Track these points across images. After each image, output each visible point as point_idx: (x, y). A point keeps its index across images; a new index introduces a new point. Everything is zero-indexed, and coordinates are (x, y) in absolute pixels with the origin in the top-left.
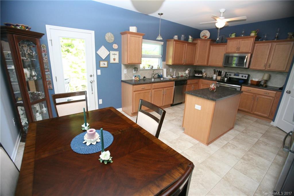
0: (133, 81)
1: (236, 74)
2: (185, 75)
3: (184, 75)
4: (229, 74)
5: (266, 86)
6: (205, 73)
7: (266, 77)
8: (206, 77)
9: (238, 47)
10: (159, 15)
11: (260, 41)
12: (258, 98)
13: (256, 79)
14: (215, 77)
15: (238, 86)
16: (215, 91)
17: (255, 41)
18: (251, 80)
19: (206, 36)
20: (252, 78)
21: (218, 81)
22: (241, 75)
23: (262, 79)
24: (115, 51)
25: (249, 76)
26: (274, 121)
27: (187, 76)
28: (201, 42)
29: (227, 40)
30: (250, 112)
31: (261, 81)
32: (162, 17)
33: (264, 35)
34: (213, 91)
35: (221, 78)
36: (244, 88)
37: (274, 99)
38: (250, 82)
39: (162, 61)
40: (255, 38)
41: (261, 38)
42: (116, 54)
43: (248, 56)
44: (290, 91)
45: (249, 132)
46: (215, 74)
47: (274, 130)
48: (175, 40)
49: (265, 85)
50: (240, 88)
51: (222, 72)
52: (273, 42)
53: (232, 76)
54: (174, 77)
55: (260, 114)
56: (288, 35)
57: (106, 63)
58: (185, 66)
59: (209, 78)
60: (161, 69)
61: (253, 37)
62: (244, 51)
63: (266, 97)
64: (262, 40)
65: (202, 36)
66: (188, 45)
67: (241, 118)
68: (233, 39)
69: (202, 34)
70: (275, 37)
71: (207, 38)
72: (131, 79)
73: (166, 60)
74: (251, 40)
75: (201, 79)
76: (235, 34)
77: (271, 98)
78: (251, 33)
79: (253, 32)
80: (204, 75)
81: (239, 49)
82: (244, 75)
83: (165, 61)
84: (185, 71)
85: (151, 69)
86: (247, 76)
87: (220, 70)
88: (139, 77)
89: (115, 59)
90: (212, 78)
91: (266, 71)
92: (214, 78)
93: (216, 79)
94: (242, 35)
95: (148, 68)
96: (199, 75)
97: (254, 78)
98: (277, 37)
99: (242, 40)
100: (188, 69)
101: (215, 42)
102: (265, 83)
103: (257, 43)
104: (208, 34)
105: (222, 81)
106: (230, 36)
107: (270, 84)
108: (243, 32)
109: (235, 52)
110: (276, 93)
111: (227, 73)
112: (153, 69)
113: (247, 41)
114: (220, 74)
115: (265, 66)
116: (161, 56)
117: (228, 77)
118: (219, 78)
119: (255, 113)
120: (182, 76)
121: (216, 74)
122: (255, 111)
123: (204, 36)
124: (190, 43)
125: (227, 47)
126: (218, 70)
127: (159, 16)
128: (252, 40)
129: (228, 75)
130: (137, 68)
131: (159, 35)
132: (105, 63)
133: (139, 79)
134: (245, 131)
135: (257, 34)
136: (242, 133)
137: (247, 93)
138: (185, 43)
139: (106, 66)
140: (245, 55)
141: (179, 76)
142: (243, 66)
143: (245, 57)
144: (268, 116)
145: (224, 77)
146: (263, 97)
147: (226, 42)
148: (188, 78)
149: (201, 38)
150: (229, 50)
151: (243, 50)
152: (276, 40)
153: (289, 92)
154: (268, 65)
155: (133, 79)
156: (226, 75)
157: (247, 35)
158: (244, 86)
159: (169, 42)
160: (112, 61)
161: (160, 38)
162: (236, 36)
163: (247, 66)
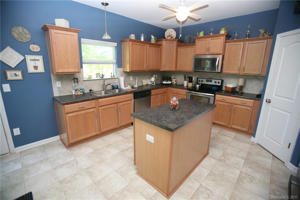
0: (74, 96)
1: (208, 80)
2: (151, 84)
3: (149, 83)
4: (201, 79)
5: (242, 93)
6: (174, 80)
7: (241, 82)
8: (176, 84)
9: (208, 47)
10: (104, 5)
11: (231, 39)
12: (234, 109)
13: (231, 85)
14: (185, 83)
15: (211, 95)
16: (176, 109)
17: (225, 40)
18: (225, 87)
19: (172, 36)
20: (226, 84)
21: (189, 89)
22: (213, 81)
23: (237, 85)
24: (36, 55)
25: (222, 81)
26: (254, 137)
27: (153, 84)
28: (165, 43)
29: (195, 39)
30: (227, 125)
31: (236, 87)
32: (107, 9)
33: (235, 33)
34: (175, 108)
35: (192, 84)
36: (218, 97)
37: (253, 109)
38: (224, 89)
39: (117, 67)
40: (225, 37)
41: (231, 36)
42: (38, 60)
43: (219, 58)
44: (269, 100)
45: (228, 158)
46: (185, 80)
47: (256, 150)
48: (132, 40)
49: (241, 91)
50: (214, 97)
51: (193, 78)
52: (245, 41)
53: (205, 82)
54: (136, 86)
55: (238, 127)
56: (260, 32)
57: (19, 73)
58: (150, 73)
59: (179, 85)
60: (116, 78)
61: (222, 35)
62: (215, 52)
63: (244, 107)
64: (233, 39)
65: (167, 36)
66: (149, 46)
67: (218, 134)
68: (202, 38)
69: (167, 34)
70: (247, 35)
71: (173, 39)
72: (71, 94)
73: (123, 66)
74: (221, 39)
75: (170, 87)
76: (204, 32)
77: (249, 108)
78: (220, 30)
79: (223, 30)
80: (174, 81)
81: (209, 50)
82: (217, 81)
83: (121, 67)
84: (150, 78)
85: (101, 78)
86: (220, 81)
87: (191, 76)
88: (81, 91)
89: (37, 67)
90: (183, 85)
91: (240, 75)
92: (185, 85)
93: (187, 86)
94: (211, 33)
95: (97, 77)
96: (168, 83)
97: (228, 84)
98: (249, 35)
99: (211, 39)
100: (154, 76)
101: (183, 43)
102: (241, 89)
103: (228, 43)
104: (174, 34)
105: (194, 89)
106: (198, 35)
107: (245, 91)
108: (212, 30)
109: (205, 54)
110: (254, 101)
111: (199, 79)
112: (104, 78)
113: (217, 40)
114: (190, 80)
115: (239, 69)
116: (116, 61)
117: (200, 84)
118: (190, 85)
119: (233, 126)
120: (147, 85)
121: (187, 81)
122: (232, 125)
123: (169, 36)
124: (153, 44)
125: (195, 48)
126: (189, 76)
127: (103, 8)
128: (223, 38)
129: (199, 81)
130: (77, 79)
131: (105, 33)
132: (17, 74)
133: (82, 93)
134: (222, 158)
135: (226, 31)
136: (219, 162)
137: (222, 103)
138: (146, 44)
139: (20, 77)
140: (216, 57)
141: (143, 85)
142: (215, 70)
143: (217, 58)
144: (247, 131)
145: (196, 84)
146: (240, 107)
147: (194, 42)
148: (154, 87)
149: (166, 38)
150: (198, 52)
151: (213, 50)
152: (247, 38)
153: (269, 102)
154: (242, 68)
155: (74, 93)
156: (198, 81)
157: (217, 33)
158: (218, 94)
159: (124, 43)
160: (31, 70)
161: (107, 37)
162: (204, 34)
163: (219, 71)
